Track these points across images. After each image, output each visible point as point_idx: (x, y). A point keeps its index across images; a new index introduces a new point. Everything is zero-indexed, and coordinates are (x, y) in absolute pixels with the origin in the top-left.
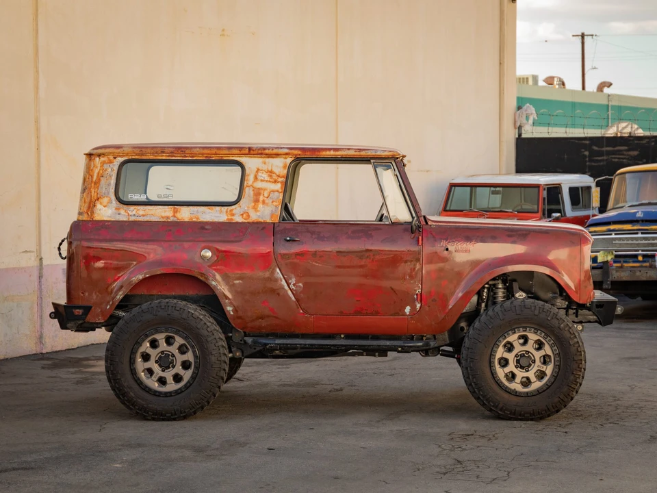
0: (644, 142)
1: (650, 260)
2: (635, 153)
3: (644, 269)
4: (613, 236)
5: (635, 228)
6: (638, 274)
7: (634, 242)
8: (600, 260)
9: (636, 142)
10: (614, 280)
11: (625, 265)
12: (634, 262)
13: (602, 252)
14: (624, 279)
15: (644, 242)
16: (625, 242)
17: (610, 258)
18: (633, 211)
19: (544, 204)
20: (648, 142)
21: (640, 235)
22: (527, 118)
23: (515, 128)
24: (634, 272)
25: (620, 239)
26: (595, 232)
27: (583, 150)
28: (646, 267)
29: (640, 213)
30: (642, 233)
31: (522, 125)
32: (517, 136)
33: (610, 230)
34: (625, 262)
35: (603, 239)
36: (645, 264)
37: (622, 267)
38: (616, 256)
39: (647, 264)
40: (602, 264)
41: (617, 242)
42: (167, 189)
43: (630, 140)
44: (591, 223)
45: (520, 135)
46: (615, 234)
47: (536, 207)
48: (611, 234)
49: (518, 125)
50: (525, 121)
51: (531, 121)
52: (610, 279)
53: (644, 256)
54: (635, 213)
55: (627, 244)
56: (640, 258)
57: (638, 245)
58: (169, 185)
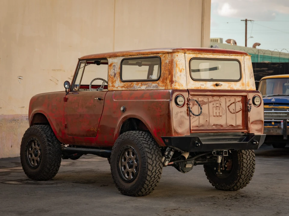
0: (276, 66)
1: (278, 124)
2: (272, 71)
3: (274, 129)
5: (271, 107)
6: (272, 131)
7: (270, 115)
9: (272, 66)
12: (270, 125)
15: (275, 115)
18: (270, 98)
20: (278, 66)
21: (273, 111)
24: (270, 131)
28: (276, 128)
29: (273, 99)
30: (274, 110)
36: (275, 127)
39: (277, 127)
42: (19, 78)
43: (269, 65)
53: (275, 122)
54: (271, 99)
55: (267, 115)
56: (273, 123)
57: (272, 116)
58: (21, 77)
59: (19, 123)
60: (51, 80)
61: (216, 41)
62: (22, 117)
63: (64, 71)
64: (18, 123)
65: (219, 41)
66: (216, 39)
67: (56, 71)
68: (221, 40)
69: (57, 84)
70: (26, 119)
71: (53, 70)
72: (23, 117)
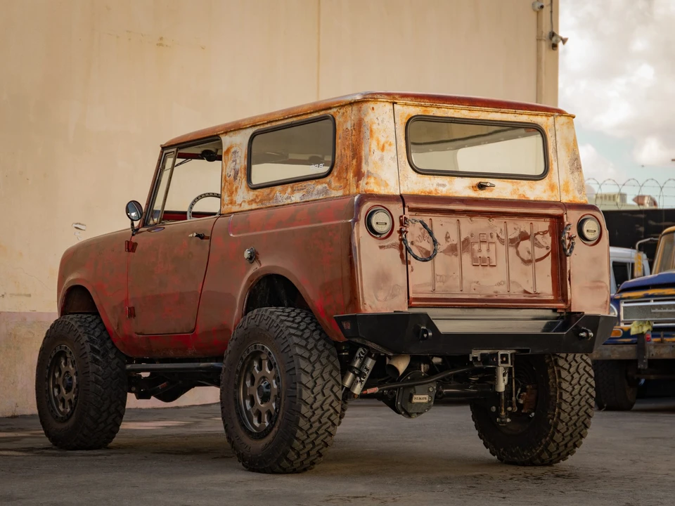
4: (652, 303)
8: (633, 332)
10: (651, 357)
11: (667, 339)
13: (635, 323)
14: (665, 356)
16: (667, 310)
17: (645, 329)
25: (660, 307)
26: (629, 298)
33: (646, 296)
34: (665, 336)
35: (639, 306)
37: (662, 342)
38: (655, 329)
40: (636, 338)
41: (657, 310)
44: (625, 287)
46: (655, 301)
48: (649, 301)
52: (647, 356)
55: (670, 313)
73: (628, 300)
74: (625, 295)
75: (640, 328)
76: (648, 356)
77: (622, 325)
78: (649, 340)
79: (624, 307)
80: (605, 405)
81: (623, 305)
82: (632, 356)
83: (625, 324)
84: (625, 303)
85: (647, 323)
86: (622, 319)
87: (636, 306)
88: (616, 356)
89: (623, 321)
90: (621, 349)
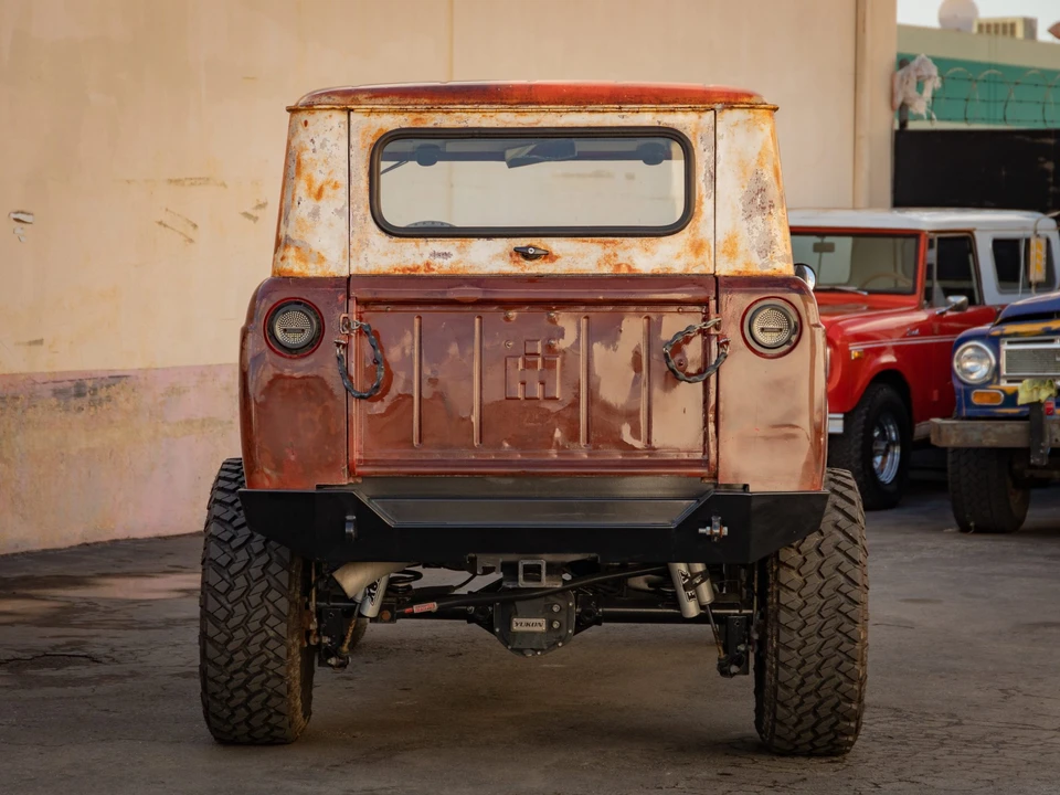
4: (1057, 345)
8: (1023, 398)
10: (1055, 445)
13: (1026, 381)
17: (1044, 395)
19: (929, 277)
22: (920, 87)
23: (892, 108)
26: (1016, 334)
27: (1041, 159)
31: (909, 102)
32: (897, 127)
33: (1049, 332)
35: (1035, 351)
40: (1027, 409)
42: (18, 220)
44: (1010, 314)
45: (903, 124)
47: (910, 282)
48: (1052, 341)
49: (899, 100)
50: (913, 93)
51: (928, 94)
52: (1047, 443)
58: (22, 212)
59: (20, 411)
60: (165, 226)
61: (1009, 29)
62: (35, 383)
63: (224, 185)
64: (16, 409)
65: (1020, 32)
66: (1009, 21)
67: (183, 185)
68: (1030, 25)
69: (191, 241)
70: (51, 393)
71: (171, 181)
72: (38, 387)
73: (1016, 338)
74: (1010, 329)
75: (1035, 392)
76: (1048, 441)
77: (1004, 384)
78: (1050, 412)
79: (1008, 351)
80: (972, 524)
81: (1005, 347)
82: (1020, 442)
83: (1009, 382)
84: (1010, 343)
85: (1048, 383)
86: (1004, 372)
87: (1030, 350)
88: (991, 441)
89: (1005, 377)
90: (999, 430)
